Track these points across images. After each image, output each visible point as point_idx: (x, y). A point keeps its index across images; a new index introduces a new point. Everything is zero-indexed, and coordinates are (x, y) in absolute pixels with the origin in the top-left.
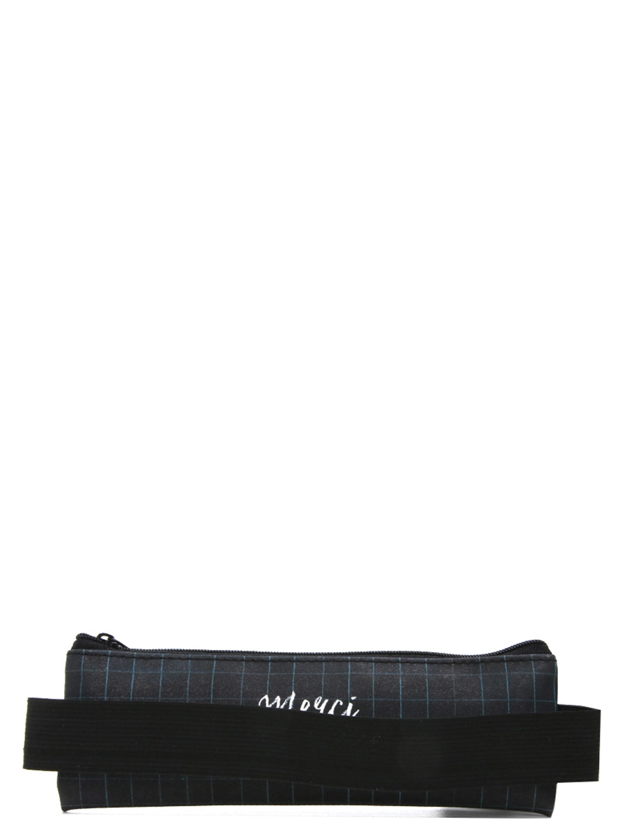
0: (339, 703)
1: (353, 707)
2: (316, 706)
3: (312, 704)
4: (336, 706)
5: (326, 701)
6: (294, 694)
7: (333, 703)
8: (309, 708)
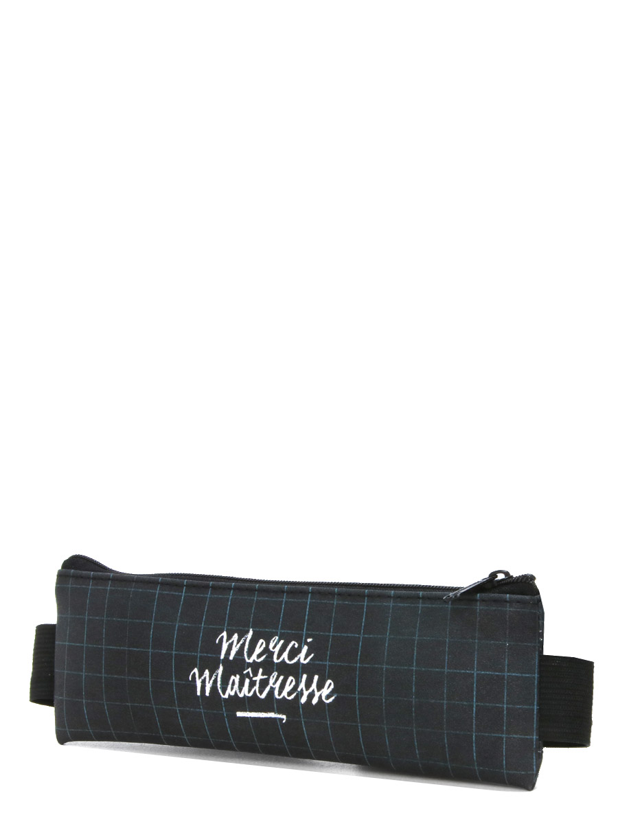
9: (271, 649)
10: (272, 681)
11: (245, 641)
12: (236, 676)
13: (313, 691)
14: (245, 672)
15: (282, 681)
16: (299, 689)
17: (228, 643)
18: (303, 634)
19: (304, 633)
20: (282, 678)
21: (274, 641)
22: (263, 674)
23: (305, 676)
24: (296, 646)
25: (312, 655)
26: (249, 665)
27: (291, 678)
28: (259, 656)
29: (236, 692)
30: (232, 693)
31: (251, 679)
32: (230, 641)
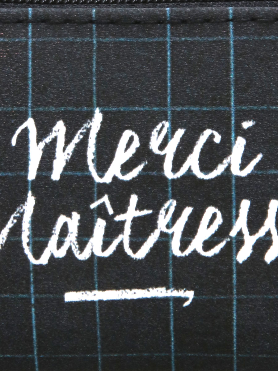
0: (212, 136)
1: (247, 146)
2: (154, 144)
3: (145, 141)
4: (205, 145)
5: (180, 133)
6: (98, 117)
7: (197, 138)
8: (138, 149)
9: (156, 151)
10: (163, 221)
11: (86, 135)
12: (70, 216)
13: (269, 234)
14: (93, 206)
15: (190, 217)
16: (233, 233)
17: (42, 145)
18: (229, 112)
19: (233, 109)
20: (188, 211)
21: (159, 132)
22: (139, 207)
23: (245, 205)
24: (218, 139)
25: (260, 157)
26: (103, 189)
27: (210, 210)
28: (126, 167)
29: (70, 251)
30: (61, 253)
31: (109, 219)
32: (48, 140)
